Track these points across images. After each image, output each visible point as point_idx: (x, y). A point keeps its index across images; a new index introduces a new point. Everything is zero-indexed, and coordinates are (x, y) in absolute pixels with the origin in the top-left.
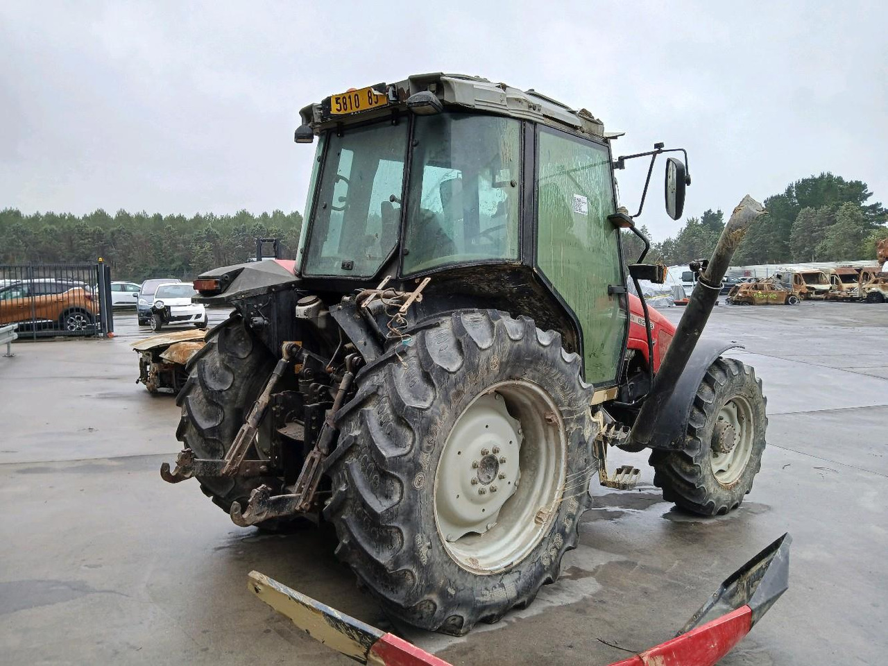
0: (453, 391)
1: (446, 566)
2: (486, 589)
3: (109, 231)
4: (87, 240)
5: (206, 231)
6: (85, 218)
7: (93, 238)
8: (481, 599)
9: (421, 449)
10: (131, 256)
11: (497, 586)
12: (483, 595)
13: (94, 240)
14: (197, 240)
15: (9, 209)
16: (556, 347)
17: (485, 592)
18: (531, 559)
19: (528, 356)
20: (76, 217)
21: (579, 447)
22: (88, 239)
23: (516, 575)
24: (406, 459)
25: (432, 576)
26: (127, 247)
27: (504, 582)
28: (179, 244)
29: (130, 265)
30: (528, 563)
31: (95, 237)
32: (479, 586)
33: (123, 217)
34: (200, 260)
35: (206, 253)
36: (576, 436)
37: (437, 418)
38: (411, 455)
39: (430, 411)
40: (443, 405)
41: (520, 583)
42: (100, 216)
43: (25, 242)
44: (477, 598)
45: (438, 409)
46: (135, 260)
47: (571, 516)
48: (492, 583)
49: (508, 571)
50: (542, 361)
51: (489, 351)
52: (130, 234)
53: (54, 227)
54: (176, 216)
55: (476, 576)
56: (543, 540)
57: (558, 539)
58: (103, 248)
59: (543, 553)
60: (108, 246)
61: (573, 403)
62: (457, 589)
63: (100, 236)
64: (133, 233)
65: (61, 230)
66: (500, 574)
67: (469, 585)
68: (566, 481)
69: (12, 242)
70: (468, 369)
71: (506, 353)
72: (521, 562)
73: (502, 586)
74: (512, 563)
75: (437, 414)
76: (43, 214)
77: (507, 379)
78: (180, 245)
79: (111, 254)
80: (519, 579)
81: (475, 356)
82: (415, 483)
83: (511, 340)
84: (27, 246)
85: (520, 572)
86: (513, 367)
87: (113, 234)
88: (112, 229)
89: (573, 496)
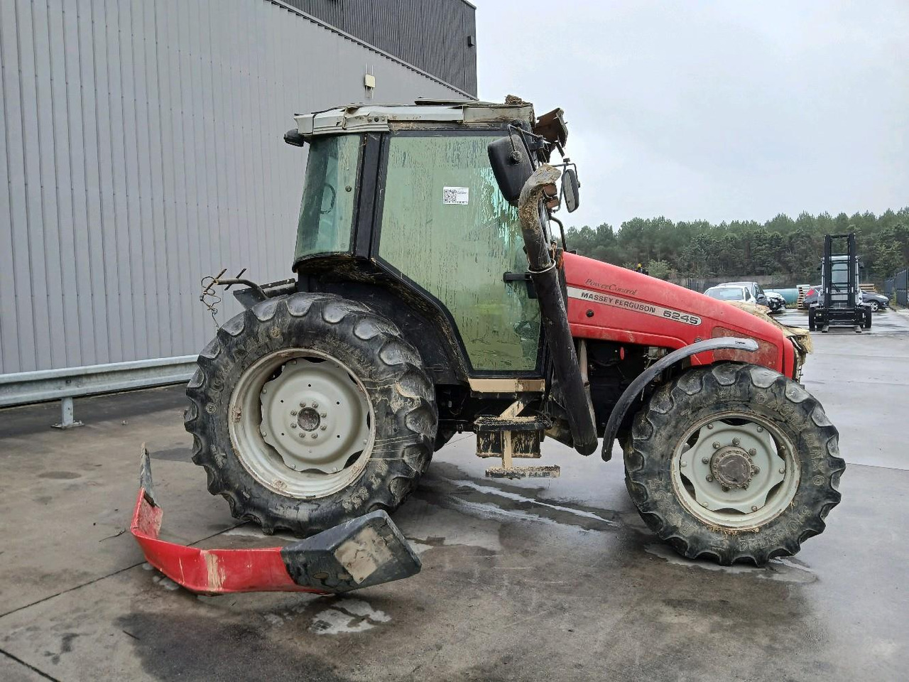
0: (235, 349)
1: (241, 475)
2: (281, 506)
3: (788, 235)
4: (764, 247)
5: (896, 228)
6: (768, 224)
7: (770, 244)
8: (275, 511)
9: (210, 386)
10: (808, 259)
11: (293, 507)
12: (276, 509)
13: (772, 245)
14: (883, 239)
15: (698, 221)
16: (348, 325)
17: (279, 508)
18: (333, 499)
19: (312, 330)
20: (758, 223)
21: (387, 416)
22: (765, 244)
23: (315, 507)
24: (199, 391)
25: (228, 478)
26: (805, 250)
27: (300, 507)
28: (862, 244)
29: (807, 269)
30: (329, 501)
31: (773, 242)
32: (273, 502)
33: (806, 220)
34: (885, 261)
35: (892, 254)
36: (383, 406)
37: (222, 367)
38: (203, 389)
39: (216, 361)
40: (226, 358)
41: (315, 513)
42: (781, 221)
43: (708, 251)
44: (270, 509)
45: (222, 360)
46: (812, 265)
47: (378, 475)
48: (287, 504)
49: (309, 501)
50: (329, 336)
51: (269, 323)
52: (809, 237)
53: (735, 235)
54: (862, 214)
55: (272, 493)
56: (348, 487)
57: (364, 492)
58: (780, 252)
59: (345, 498)
60: (784, 251)
61: (374, 376)
62: (251, 495)
63: (777, 240)
64: (811, 236)
65: (741, 237)
66: (299, 500)
67: (266, 498)
68: (375, 444)
69: (695, 252)
70: (248, 335)
71: (286, 325)
72: (323, 498)
73: (297, 509)
74: (315, 496)
75: (221, 364)
76: (728, 223)
77: (294, 347)
78: (863, 246)
79: (787, 259)
80: (316, 510)
81: (254, 326)
82: (207, 409)
83: (292, 316)
84: (708, 254)
85: (319, 506)
86: (298, 338)
87: (791, 238)
88: (790, 234)
89: (381, 459)
